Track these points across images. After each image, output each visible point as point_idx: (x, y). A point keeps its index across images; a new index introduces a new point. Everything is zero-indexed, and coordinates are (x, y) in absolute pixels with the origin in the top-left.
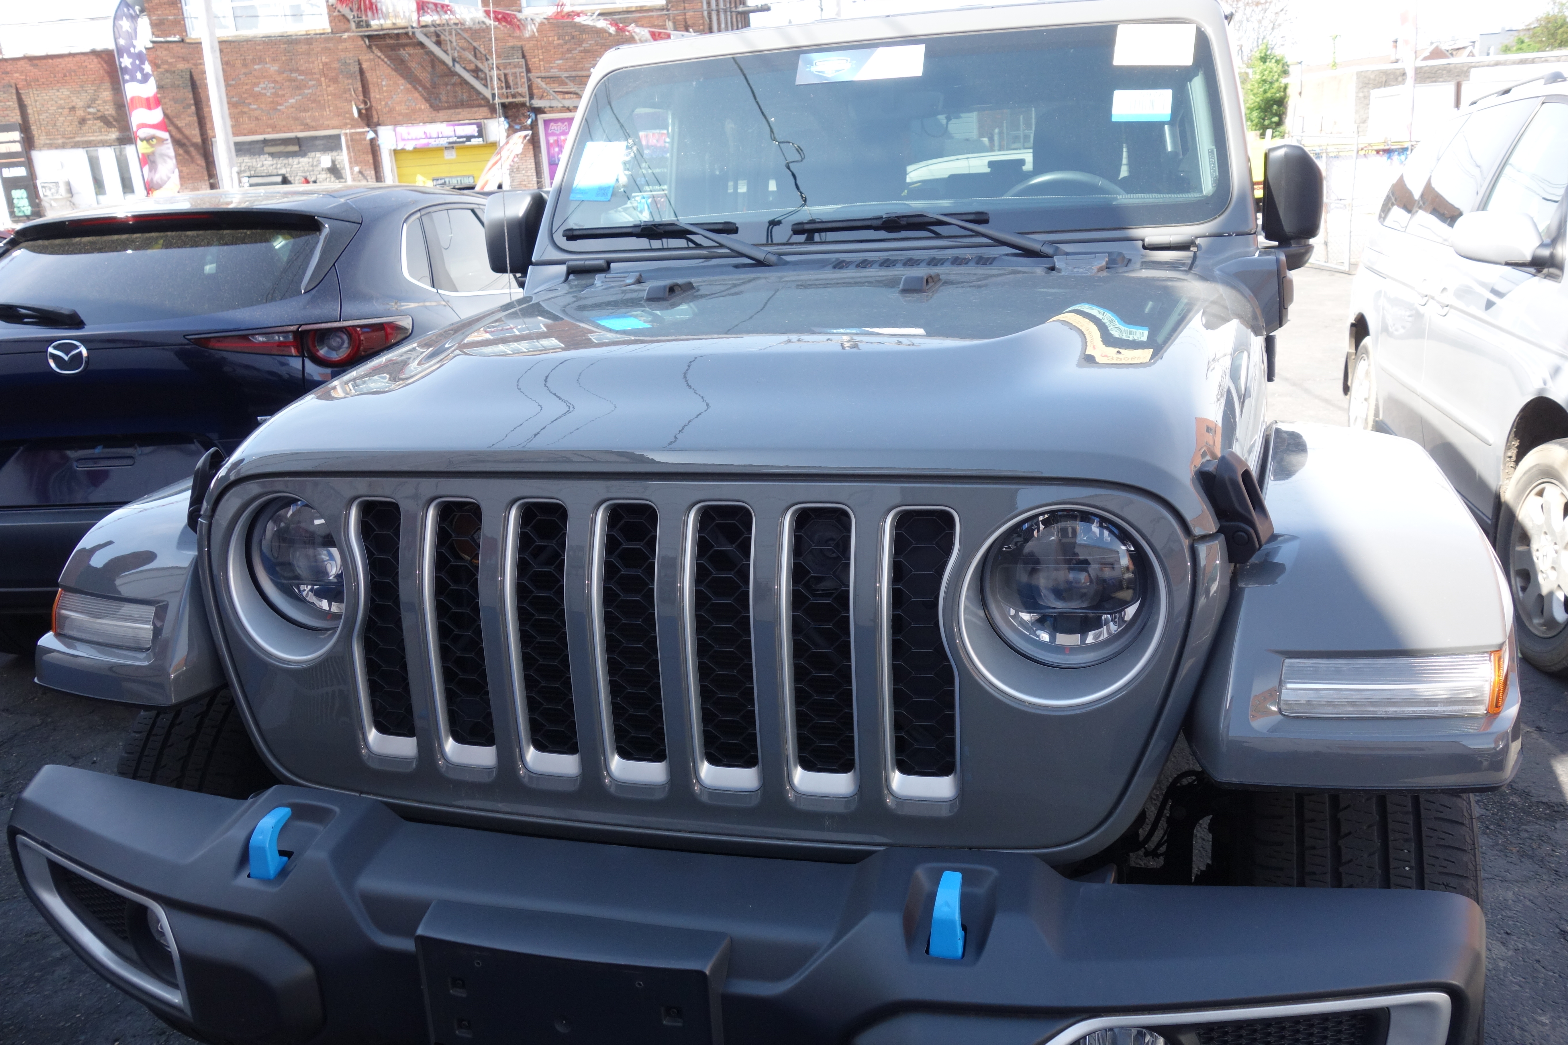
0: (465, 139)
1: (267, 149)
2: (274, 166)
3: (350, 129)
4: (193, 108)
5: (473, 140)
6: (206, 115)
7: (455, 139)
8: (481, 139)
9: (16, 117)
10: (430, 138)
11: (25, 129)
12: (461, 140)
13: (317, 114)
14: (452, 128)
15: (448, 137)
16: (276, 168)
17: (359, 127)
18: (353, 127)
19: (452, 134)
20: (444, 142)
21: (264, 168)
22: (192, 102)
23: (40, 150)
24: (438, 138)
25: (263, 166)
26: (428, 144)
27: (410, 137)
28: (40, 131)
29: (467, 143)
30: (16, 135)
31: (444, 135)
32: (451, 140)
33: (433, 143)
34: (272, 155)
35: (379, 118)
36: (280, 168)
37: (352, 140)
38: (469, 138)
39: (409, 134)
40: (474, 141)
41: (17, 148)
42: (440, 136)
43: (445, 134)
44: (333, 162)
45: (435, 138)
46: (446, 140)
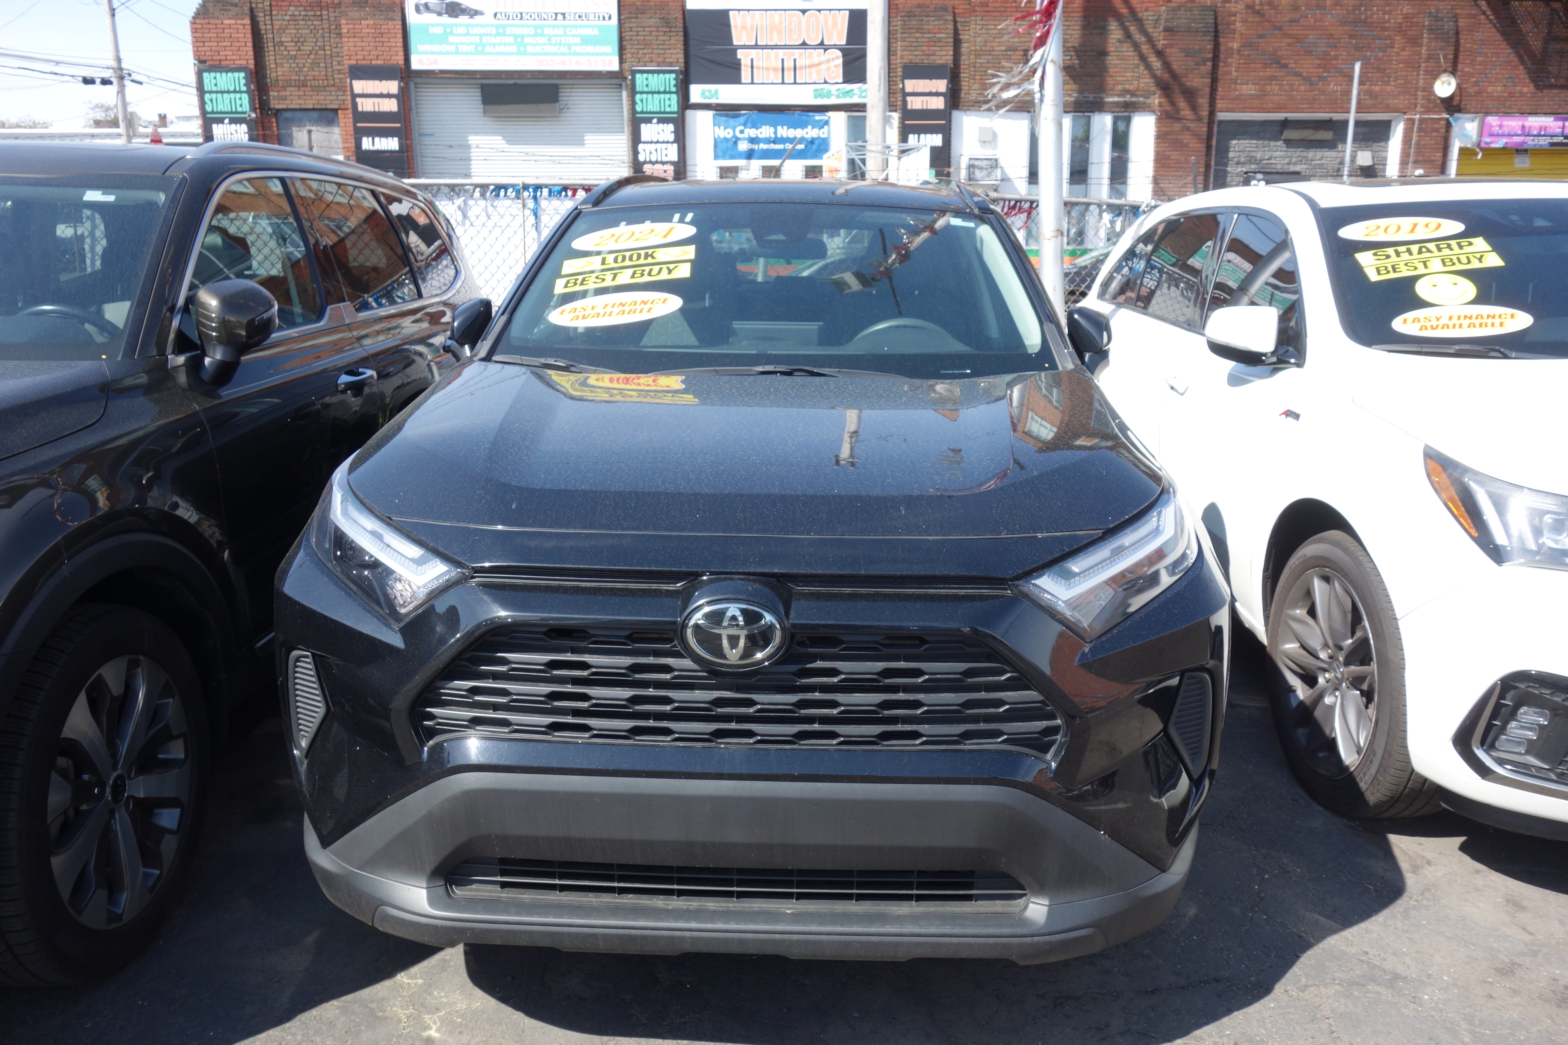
1: (1288, 134)
2: (1286, 161)
3: (1421, 113)
4: (1209, 64)
6: (1220, 77)
7: (1560, 139)
9: (945, 57)
10: (1529, 135)
11: (954, 76)
13: (1377, 88)
14: (1560, 123)
15: (1552, 136)
16: (1289, 164)
17: (1435, 113)
18: (1427, 111)
19: (1560, 131)
20: (1544, 142)
22: (1211, 55)
23: (965, 111)
24: (1539, 135)
26: (1524, 143)
27: (1500, 132)
28: (972, 81)
30: (941, 85)
31: (1548, 133)
32: (1556, 140)
33: (1530, 142)
34: (1289, 143)
35: (1461, 101)
36: (1294, 164)
37: (1420, 130)
39: (1501, 126)
41: (938, 103)
42: (1543, 133)
43: (1549, 131)
44: (1373, 159)
45: (1535, 136)
46: (1549, 140)
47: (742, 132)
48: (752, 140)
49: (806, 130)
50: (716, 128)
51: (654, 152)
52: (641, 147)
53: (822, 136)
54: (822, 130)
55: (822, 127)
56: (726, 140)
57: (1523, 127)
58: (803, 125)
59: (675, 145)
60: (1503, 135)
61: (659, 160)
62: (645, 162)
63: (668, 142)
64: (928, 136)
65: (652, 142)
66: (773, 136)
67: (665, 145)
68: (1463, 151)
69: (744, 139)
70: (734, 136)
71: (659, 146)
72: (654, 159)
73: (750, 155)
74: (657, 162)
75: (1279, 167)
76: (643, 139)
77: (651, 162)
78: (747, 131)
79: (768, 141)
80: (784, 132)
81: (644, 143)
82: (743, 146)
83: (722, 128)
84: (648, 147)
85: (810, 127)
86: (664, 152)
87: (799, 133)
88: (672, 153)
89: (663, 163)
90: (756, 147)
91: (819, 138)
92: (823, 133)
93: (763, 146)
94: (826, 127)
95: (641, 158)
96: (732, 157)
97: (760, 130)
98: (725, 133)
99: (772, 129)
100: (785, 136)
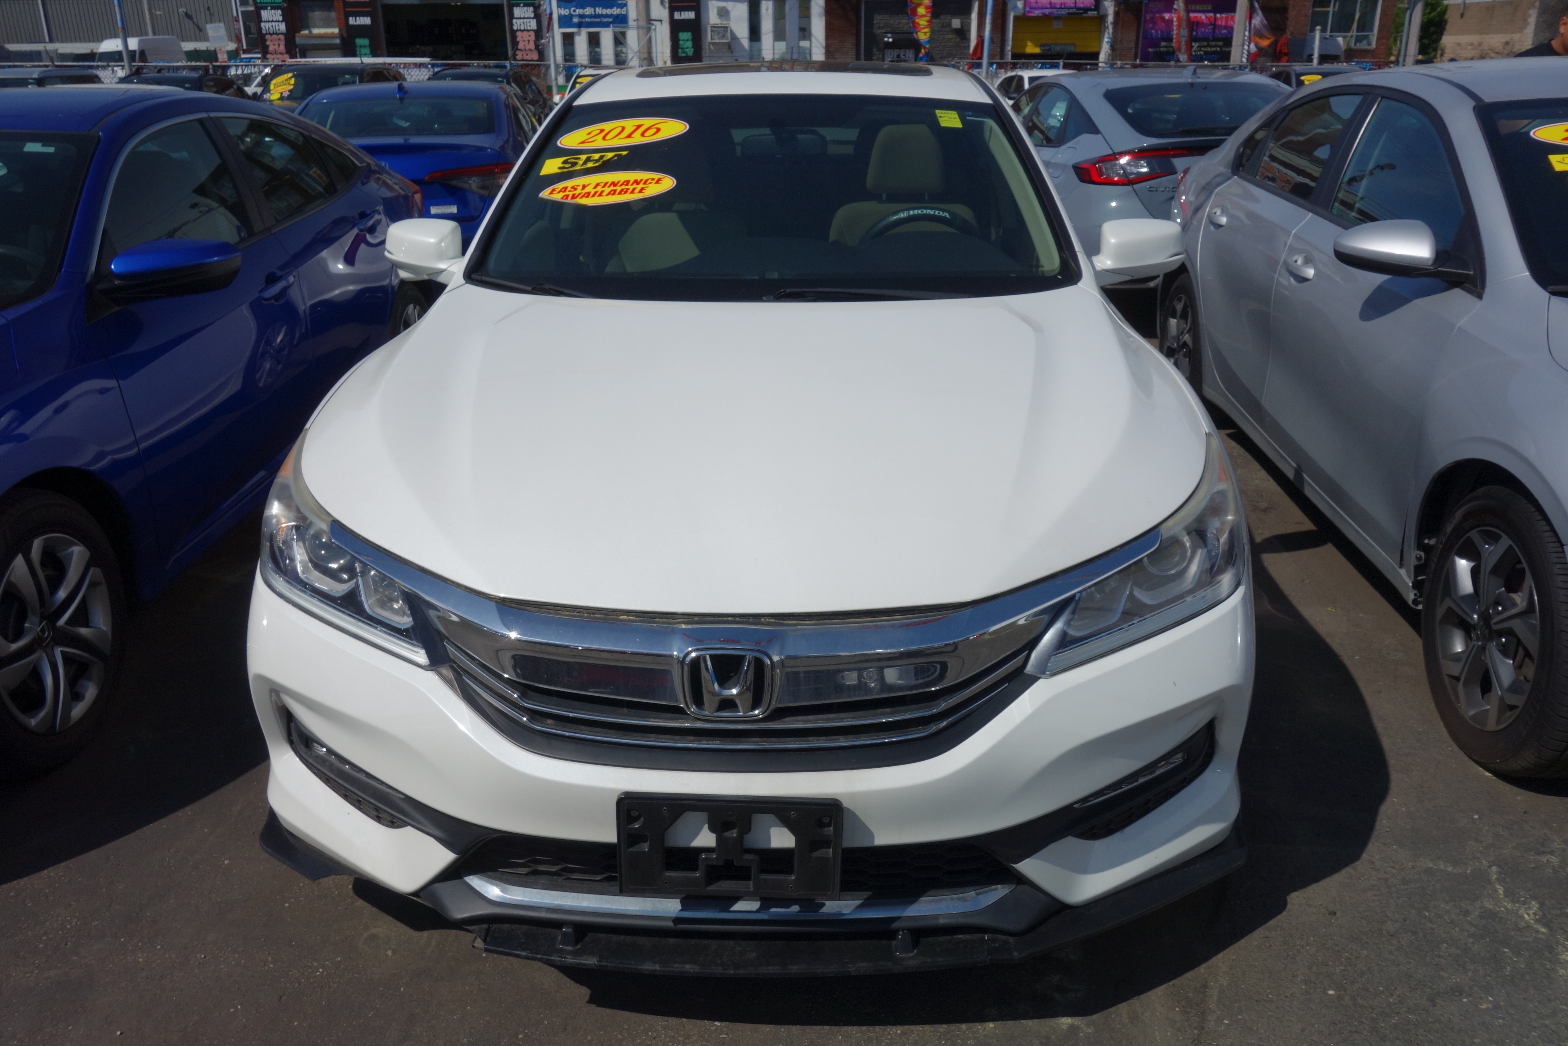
0: (1082, 11)
5: (1089, 12)
7: (1074, 11)
8: (1096, 13)
10: (1054, 8)
12: (1080, 11)
15: (1069, 8)
19: (1073, 5)
20: (1064, 12)
21: (900, 26)
24: (1061, 8)
25: (899, 23)
26: (1052, 13)
27: (1037, 6)
29: (1085, 15)
32: (1071, 11)
33: (1056, 12)
38: (1086, 10)
40: (1091, 13)
42: (1063, 7)
43: (1067, 6)
44: (962, 23)
45: (1058, 8)
46: (1067, 11)
47: (574, 11)
48: (581, 16)
49: (613, 10)
50: (559, 9)
51: (522, 24)
52: (514, 21)
53: (623, 13)
54: (623, 10)
55: (623, 8)
56: (565, 16)
57: (1050, 3)
58: (611, 7)
59: (535, 20)
60: (1038, 8)
61: (526, 29)
62: (517, 30)
63: (530, 18)
64: (686, 12)
65: (521, 18)
66: (593, 13)
67: (528, 20)
68: (1016, 18)
69: (576, 15)
70: (570, 13)
71: (525, 20)
72: (522, 28)
73: (580, 25)
74: (524, 30)
75: (904, 29)
76: (515, 16)
77: (521, 30)
78: (577, 10)
79: (590, 16)
80: (599, 11)
81: (517, 18)
82: (575, 20)
83: (563, 9)
84: (519, 21)
85: (615, 8)
86: (528, 24)
87: (609, 11)
88: (533, 24)
89: (528, 31)
90: (584, 20)
91: (621, 14)
92: (624, 11)
93: (587, 20)
94: (625, 8)
95: (515, 28)
96: (570, 27)
97: (586, 10)
98: (564, 12)
99: (593, 9)
100: (600, 13)
